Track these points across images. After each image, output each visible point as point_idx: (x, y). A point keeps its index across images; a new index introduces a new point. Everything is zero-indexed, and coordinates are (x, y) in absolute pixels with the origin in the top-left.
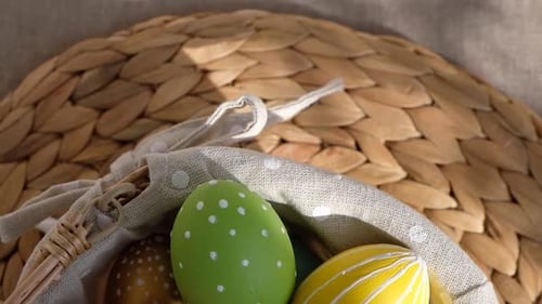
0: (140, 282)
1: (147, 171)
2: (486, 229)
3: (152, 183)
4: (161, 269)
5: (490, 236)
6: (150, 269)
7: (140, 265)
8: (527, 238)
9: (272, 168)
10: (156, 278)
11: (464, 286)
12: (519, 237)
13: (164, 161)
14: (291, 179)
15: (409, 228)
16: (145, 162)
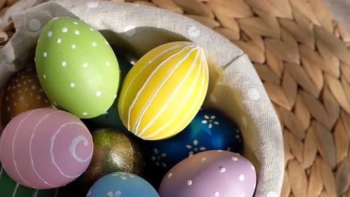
0: (22, 98)
1: (12, 24)
2: (241, 37)
3: (17, 30)
4: (34, 87)
5: (245, 41)
6: (26, 89)
7: (20, 88)
8: (268, 37)
9: (93, 7)
10: (31, 94)
11: (229, 59)
12: (263, 38)
13: (23, 16)
14: (106, 12)
15: (188, 29)
16: (10, 19)
